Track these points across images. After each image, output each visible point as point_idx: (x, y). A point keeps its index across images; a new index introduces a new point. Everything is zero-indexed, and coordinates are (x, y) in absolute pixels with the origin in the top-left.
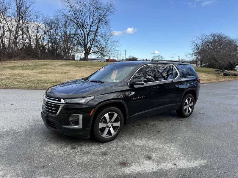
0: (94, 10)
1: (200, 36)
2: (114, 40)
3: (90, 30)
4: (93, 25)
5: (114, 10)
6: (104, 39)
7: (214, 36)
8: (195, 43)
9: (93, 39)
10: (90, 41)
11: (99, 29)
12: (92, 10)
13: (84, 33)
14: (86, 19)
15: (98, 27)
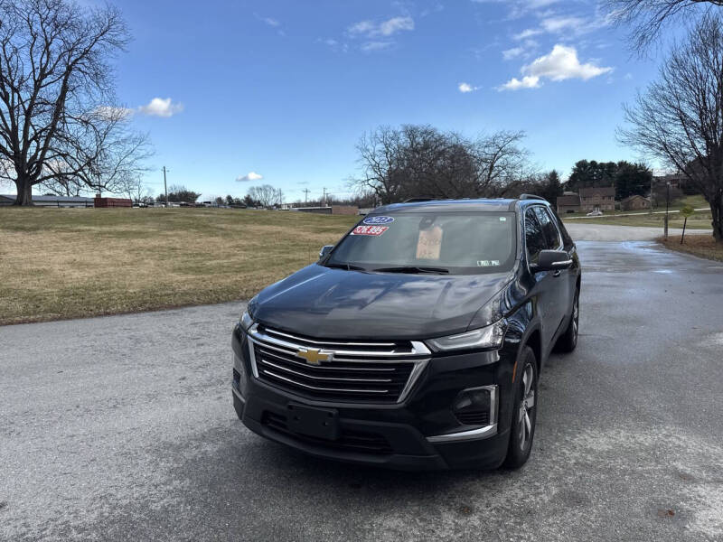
0: (48, 29)
1: (379, 133)
2: (128, 134)
3: (33, 99)
4: (44, 82)
5: (122, 37)
6: (91, 129)
7: (411, 133)
8: (368, 150)
9: (52, 131)
10: (36, 138)
11: (68, 94)
12: (37, 28)
13: (11, 109)
14: (15, 57)
15: (65, 89)
